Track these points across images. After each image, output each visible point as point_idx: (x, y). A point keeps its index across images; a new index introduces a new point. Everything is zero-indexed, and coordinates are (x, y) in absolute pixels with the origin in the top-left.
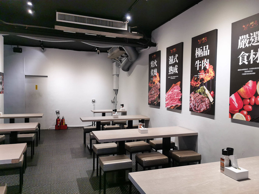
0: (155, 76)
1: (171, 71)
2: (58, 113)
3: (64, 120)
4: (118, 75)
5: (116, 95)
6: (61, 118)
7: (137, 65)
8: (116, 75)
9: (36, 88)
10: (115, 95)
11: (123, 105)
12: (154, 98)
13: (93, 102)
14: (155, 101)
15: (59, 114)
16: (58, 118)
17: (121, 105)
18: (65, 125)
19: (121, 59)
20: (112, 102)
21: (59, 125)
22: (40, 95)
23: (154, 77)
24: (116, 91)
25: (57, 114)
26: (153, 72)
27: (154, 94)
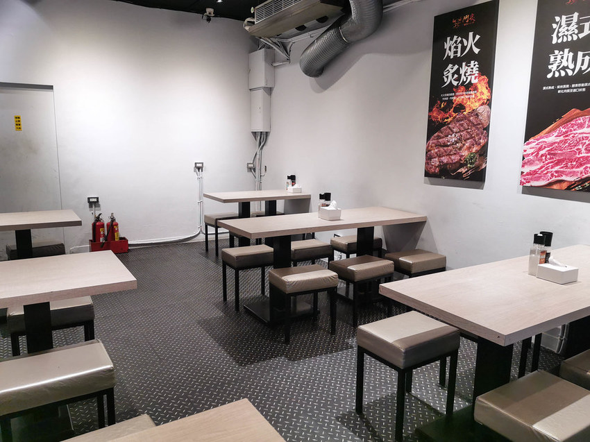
0: (469, 87)
1: (564, 64)
2: (94, 203)
3: (117, 225)
4: (269, 90)
5: (262, 149)
6: (106, 220)
7: (365, 53)
8: (265, 88)
9: (18, 125)
10: (258, 150)
11: (292, 178)
12: (455, 158)
13: (199, 168)
14: (462, 166)
15: (99, 206)
16: (98, 219)
17: (289, 178)
18: (121, 238)
19: (284, 41)
20: (250, 169)
21: (102, 240)
22: (31, 148)
23: (462, 88)
24: (262, 138)
25: (91, 206)
26: (457, 72)
27: (459, 145)
